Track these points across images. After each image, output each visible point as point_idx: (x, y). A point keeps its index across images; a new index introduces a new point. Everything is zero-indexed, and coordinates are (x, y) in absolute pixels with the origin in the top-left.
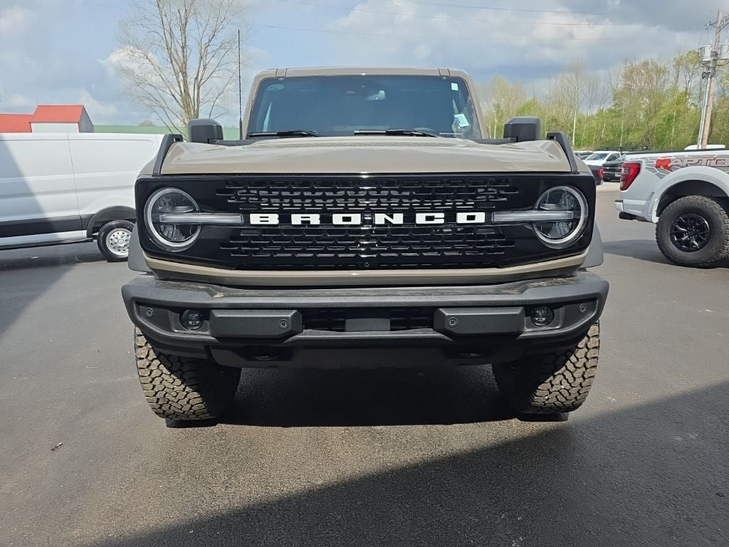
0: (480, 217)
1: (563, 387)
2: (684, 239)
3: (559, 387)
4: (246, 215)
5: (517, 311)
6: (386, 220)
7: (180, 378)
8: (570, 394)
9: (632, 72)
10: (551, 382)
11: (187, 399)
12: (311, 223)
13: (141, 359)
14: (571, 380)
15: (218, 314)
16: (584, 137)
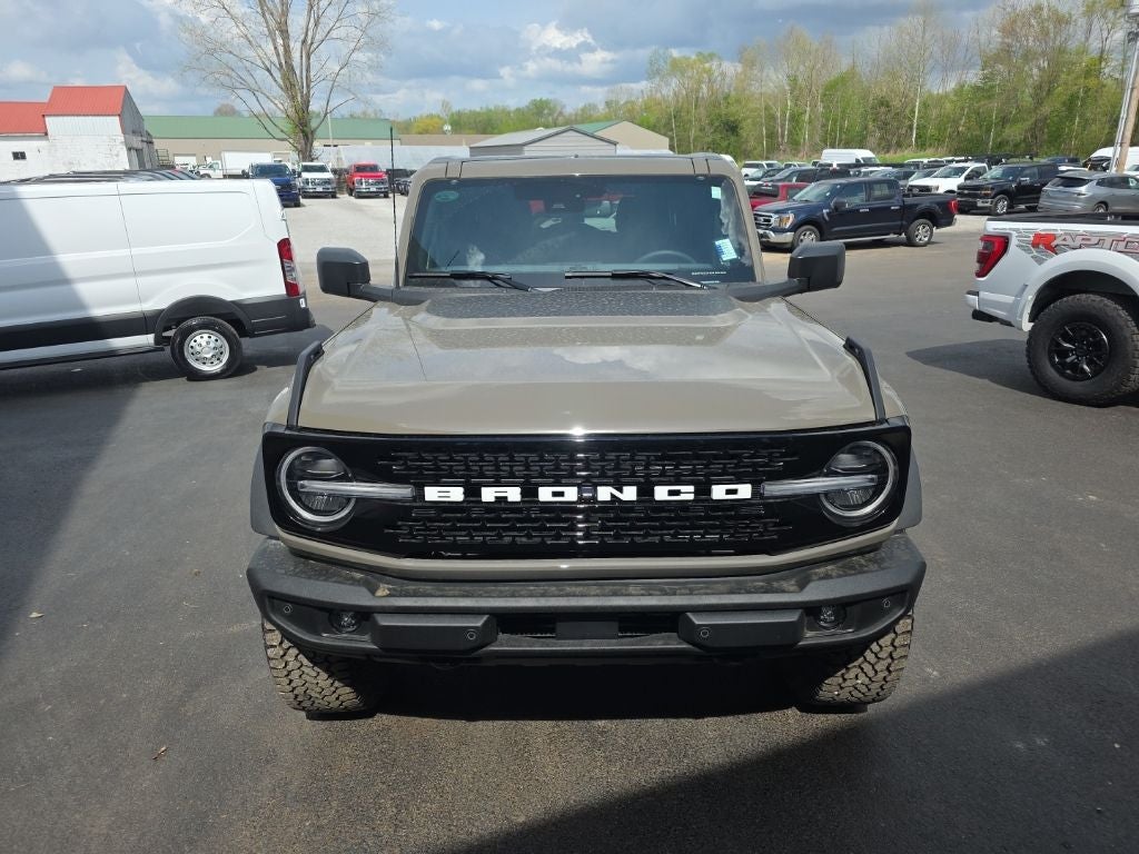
0: (745, 491)
1: (859, 682)
2: (1068, 360)
3: (854, 682)
4: (420, 488)
5: (792, 617)
6: (613, 496)
7: (326, 671)
8: (869, 690)
9: (1015, 21)
10: (843, 675)
11: (336, 695)
12: (510, 500)
13: (272, 646)
14: (871, 674)
15: (384, 621)
16: (931, 131)
